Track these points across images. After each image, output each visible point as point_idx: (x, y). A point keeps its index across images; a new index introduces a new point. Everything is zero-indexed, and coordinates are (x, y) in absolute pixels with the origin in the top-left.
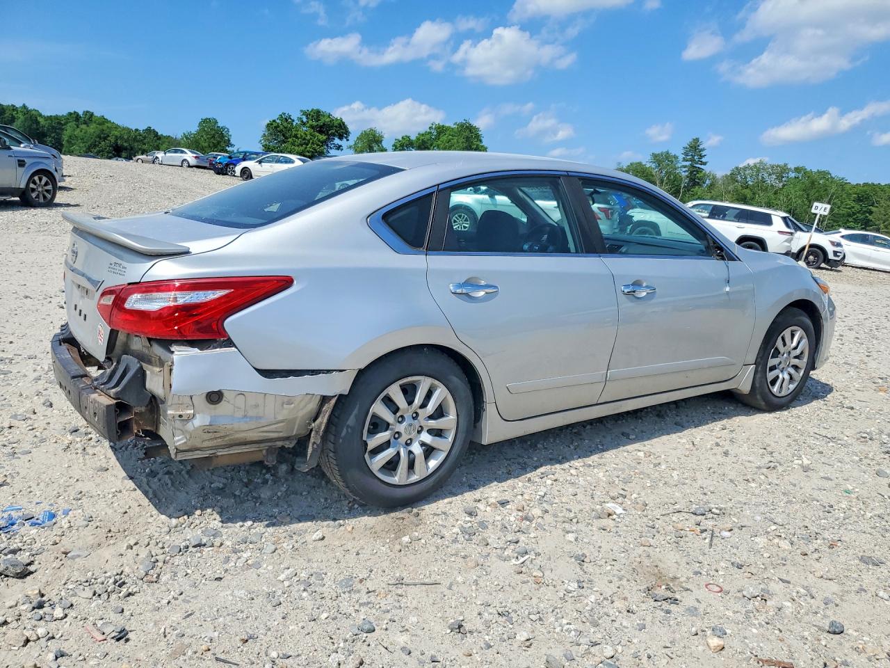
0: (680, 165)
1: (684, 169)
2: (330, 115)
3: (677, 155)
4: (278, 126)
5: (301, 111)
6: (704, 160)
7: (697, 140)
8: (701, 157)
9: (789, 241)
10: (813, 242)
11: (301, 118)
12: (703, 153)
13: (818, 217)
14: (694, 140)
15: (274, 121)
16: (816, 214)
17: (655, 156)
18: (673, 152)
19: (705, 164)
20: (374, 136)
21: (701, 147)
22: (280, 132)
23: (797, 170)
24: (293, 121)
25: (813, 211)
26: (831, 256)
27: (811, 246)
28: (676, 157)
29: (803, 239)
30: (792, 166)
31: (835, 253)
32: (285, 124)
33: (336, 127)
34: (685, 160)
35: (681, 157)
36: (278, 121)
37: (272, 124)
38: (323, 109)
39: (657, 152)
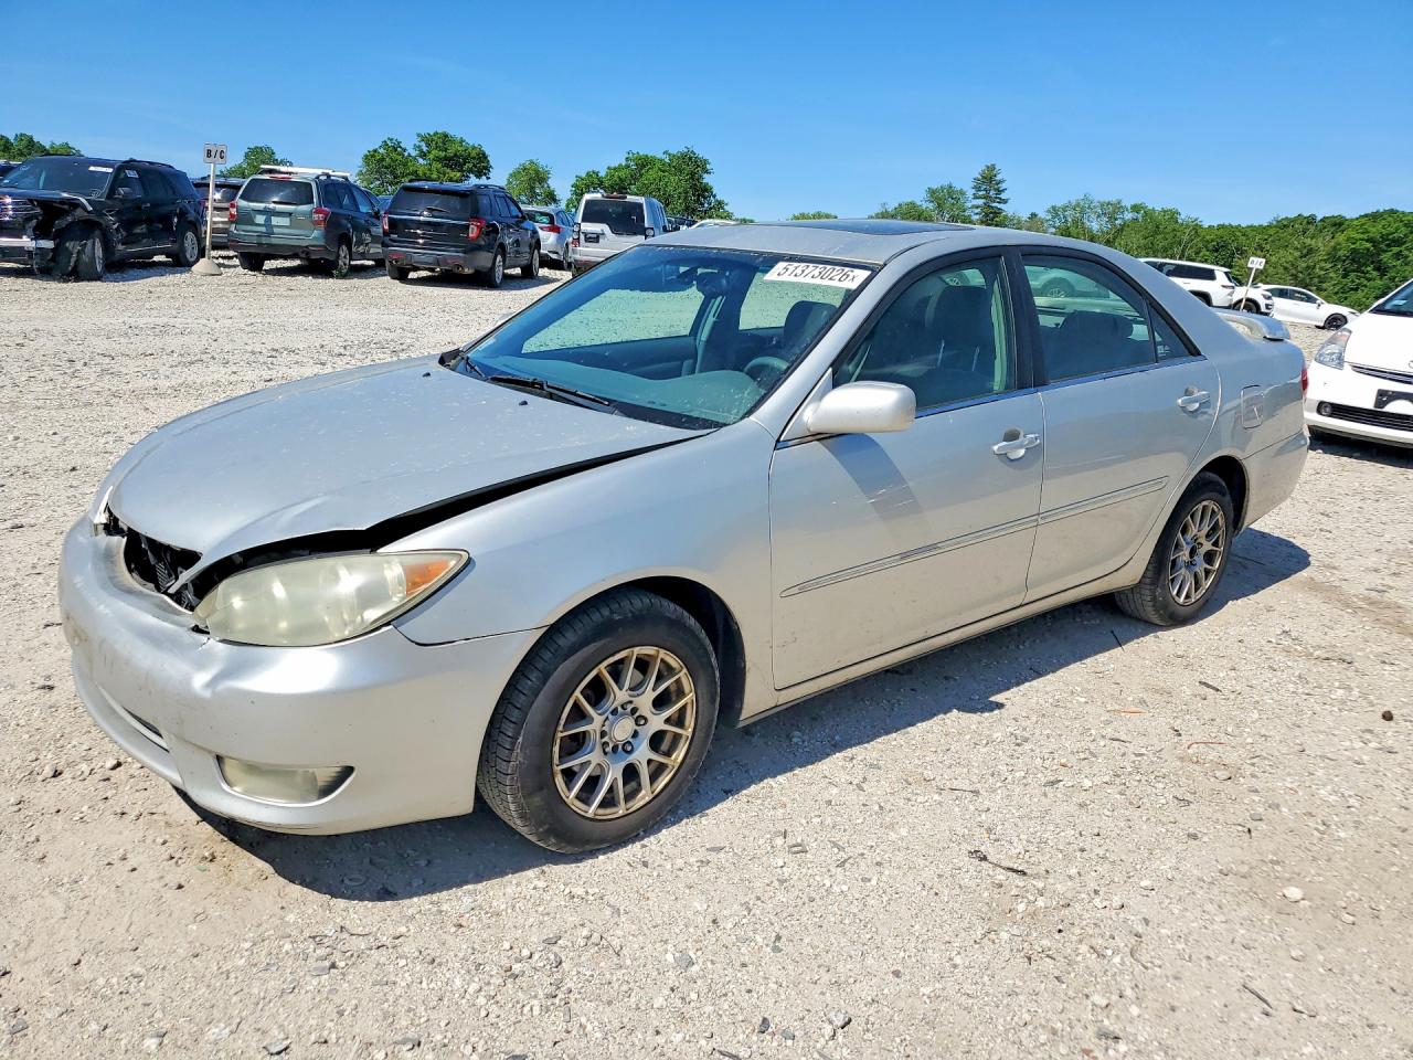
0: (969, 205)
1: (977, 211)
2: (462, 141)
3: (965, 190)
4: (383, 160)
5: (419, 135)
6: (1003, 196)
7: (993, 167)
8: (999, 191)
9: (1231, 294)
10: (1249, 296)
11: (419, 146)
12: (1003, 186)
13: (1254, 271)
14: (988, 167)
15: (375, 151)
16: (1252, 269)
17: (932, 192)
18: (958, 186)
19: (1005, 201)
20: (537, 172)
21: (998, 178)
22: (386, 168)
23: (1136, 208)
24: (405, 150)
25: (1250, 265)
26: (1263, 309)
27: (1248, 300)
28: (962, 193)
29: (1241, 293)
30: (1127, 203)
31: (1267, 306)
32: (394, 155)
33: (473, 158)
34: (976, 197)
35: (970, 193)
36: (381, 151)
37: (373, 156)
38: (451, 132)
39: (935, 186)
